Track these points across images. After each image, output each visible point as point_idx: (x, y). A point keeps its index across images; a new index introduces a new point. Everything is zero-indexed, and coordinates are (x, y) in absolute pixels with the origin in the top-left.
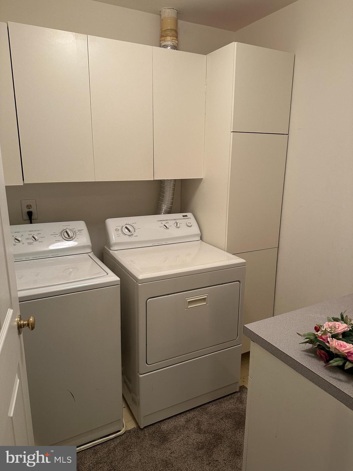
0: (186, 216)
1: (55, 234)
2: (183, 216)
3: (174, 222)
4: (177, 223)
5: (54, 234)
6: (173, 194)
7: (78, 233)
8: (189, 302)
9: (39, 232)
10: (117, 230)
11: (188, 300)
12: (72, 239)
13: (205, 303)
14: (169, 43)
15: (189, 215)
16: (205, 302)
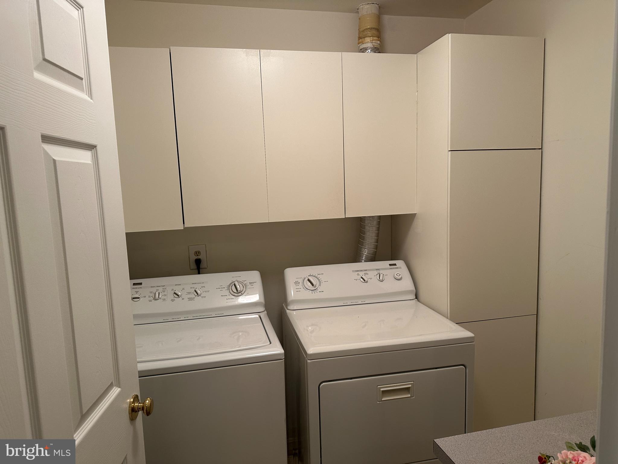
0: (395, 265)
1: (222, 287)
2: (390, 265)
3: (376, 272)
4: (380, 275)
5: (220, 287)
6: (378, 235)
7: (249, 286)
8: (383, 391)
9: (203, 285)
10: (297, 283)
11: (382, 389)
12: (240, 294)
13: (410, 396)
14: (369, 45)
15: (400, 263)
16: (409, 393)
